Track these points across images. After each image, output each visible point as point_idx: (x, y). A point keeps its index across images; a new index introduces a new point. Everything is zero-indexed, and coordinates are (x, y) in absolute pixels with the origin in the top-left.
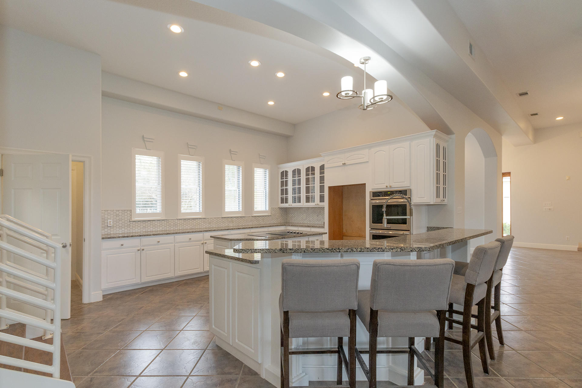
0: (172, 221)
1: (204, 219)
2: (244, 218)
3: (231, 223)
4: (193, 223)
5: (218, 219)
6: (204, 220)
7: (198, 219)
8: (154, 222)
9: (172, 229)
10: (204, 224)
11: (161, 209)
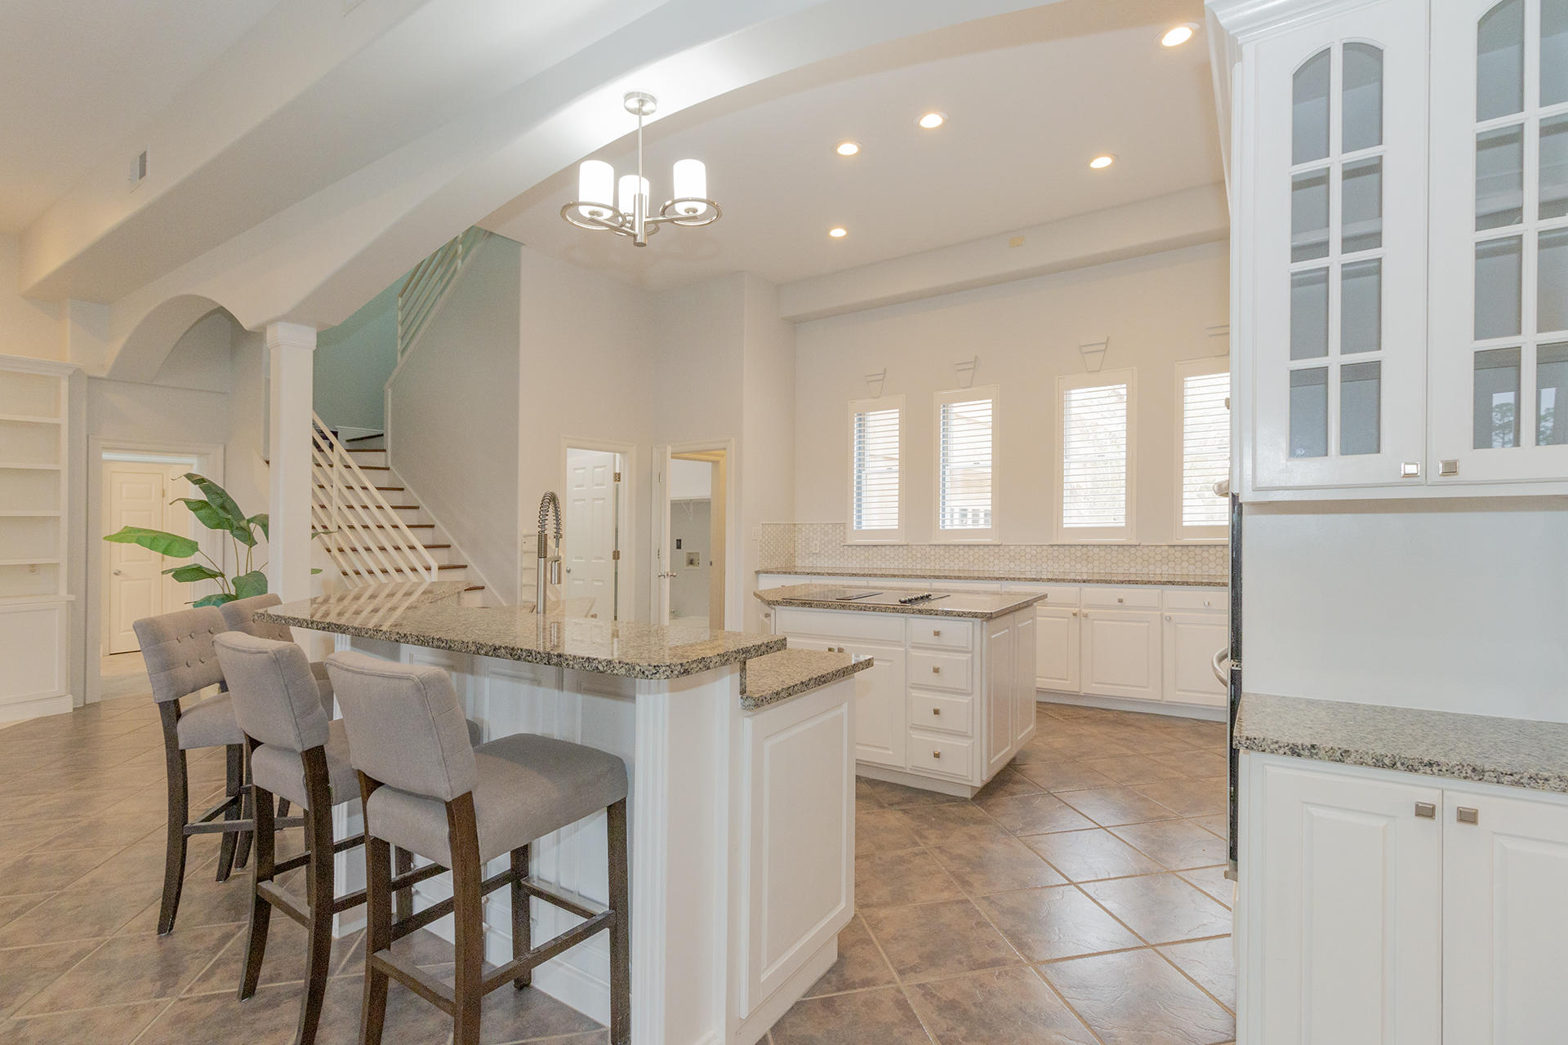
0: (919, 547)
1: (997, 548)
2: (1133, 550)
4: (966, 556)
5: (1039, 550)
6: (997, 550)
7: (981, 547)
9: (919, 566)
10: (997, 562)
11: (897, 522)
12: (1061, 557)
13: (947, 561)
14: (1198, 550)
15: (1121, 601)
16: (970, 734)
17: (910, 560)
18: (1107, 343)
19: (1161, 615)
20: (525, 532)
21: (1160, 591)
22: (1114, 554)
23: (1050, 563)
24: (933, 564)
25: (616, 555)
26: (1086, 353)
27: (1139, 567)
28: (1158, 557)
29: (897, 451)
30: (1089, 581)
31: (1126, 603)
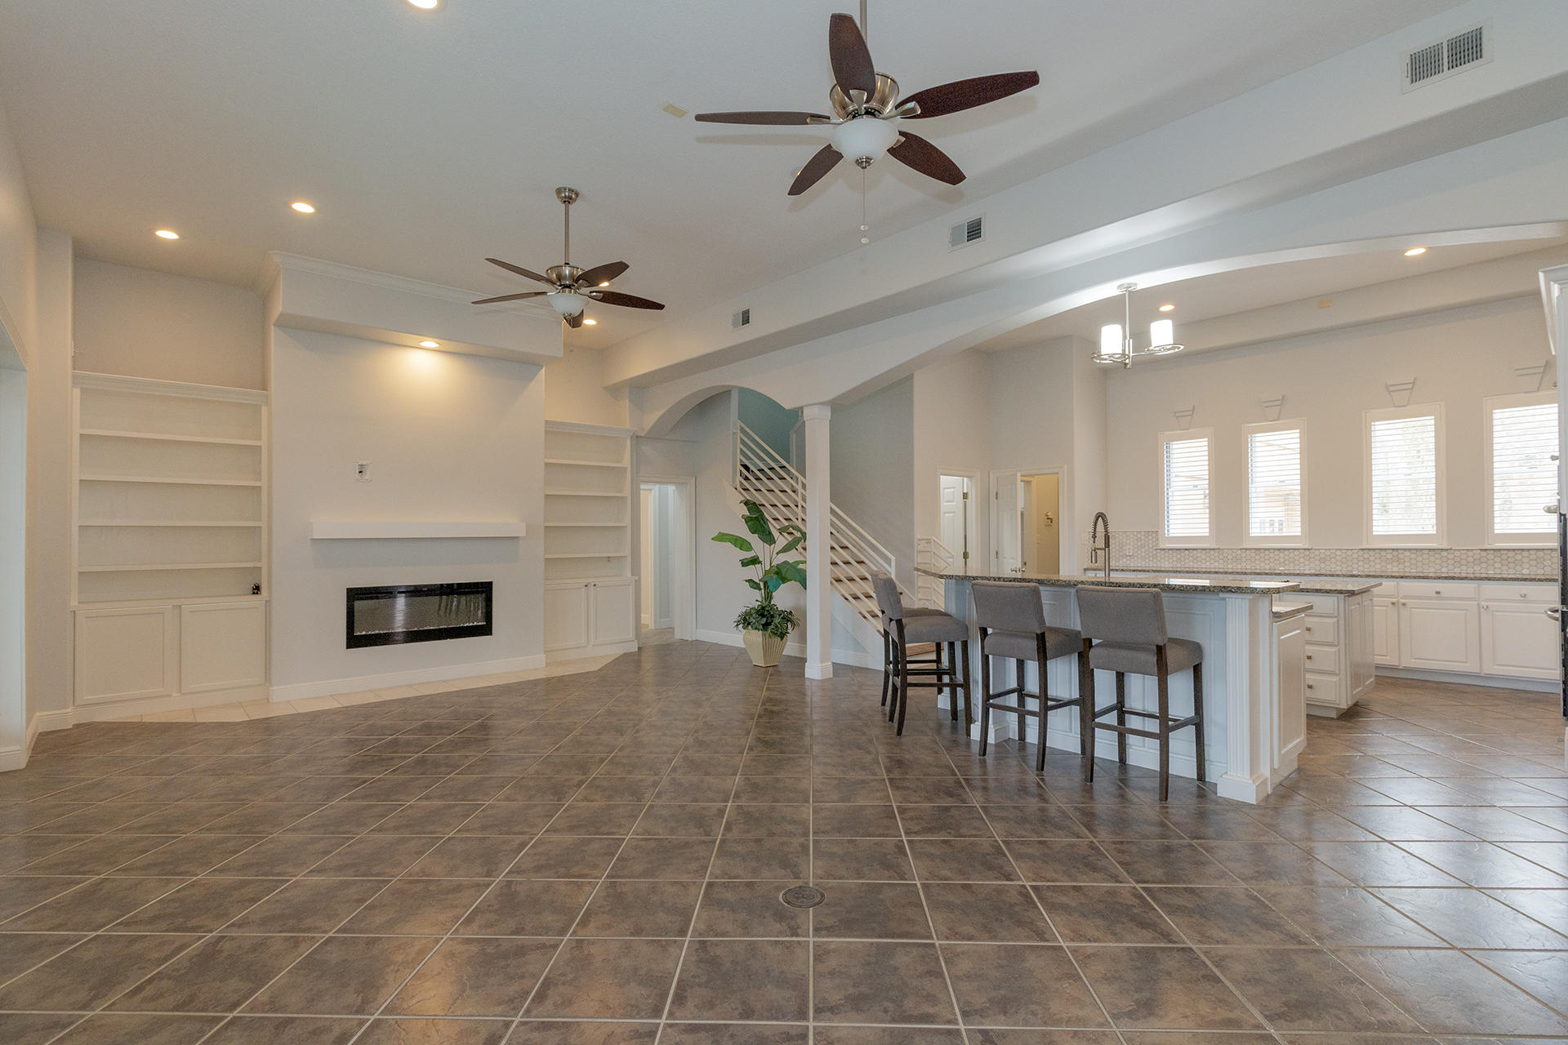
0: (1230, 551)
2: (1444, 553)
3: (1395, 564)
5: (1349, 553)
6: (1307, 553)
8: (1195, 552)
10: (1307, 563)
11: (1208, 530)
12: (1372, 559)
13: (1257, 562)
14: (1511, 554)
15: (1438, 593)
16: (1337, 672)
17: (1221, 561)
18: (1414, 383)
19: (1479, 605)
20: (919, 537)
21: (1476, 585)
22: (1425, 556)
23: (1361, 563)
24: (1244, 564)
25: (966, 555)
26: (1392, 391)
27: (1451, 567)
28: (1471, 559)
29: (1207, 472)
30: (1407, 577)
31: (1443, 594)
